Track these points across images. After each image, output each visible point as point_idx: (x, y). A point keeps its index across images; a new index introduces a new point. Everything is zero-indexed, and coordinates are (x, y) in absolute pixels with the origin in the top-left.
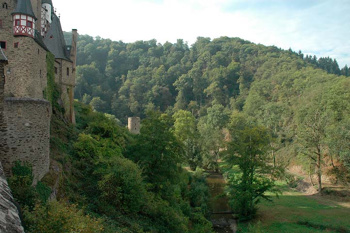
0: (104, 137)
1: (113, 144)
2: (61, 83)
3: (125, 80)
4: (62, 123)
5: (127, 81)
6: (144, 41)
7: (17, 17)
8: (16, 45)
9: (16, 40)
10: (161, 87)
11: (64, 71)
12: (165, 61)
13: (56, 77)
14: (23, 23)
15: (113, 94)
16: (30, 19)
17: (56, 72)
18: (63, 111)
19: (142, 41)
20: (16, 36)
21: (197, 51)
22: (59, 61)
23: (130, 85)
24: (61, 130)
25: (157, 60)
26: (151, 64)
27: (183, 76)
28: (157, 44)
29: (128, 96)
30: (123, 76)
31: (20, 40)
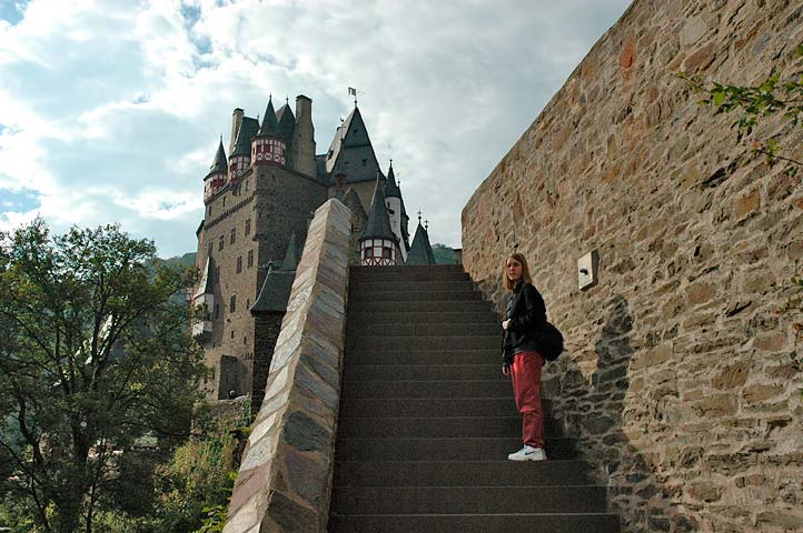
7: (368, 244)
14: (378, 252)
16: (388, 244)
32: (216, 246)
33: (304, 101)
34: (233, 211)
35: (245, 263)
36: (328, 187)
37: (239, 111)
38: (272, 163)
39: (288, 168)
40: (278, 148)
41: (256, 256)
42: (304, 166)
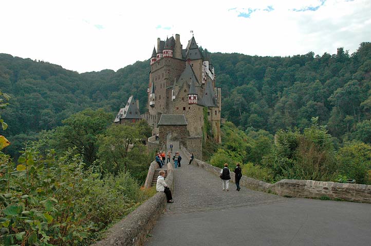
0: (233, 151)
1: (238, 155)
2: (212, 120)
3: (281, 97)
4: (212, 143)
5: (283, 98)
6: (300, 55)
7: (190, 96)
8: (189, 108)
9: (189, 106)
10: (315, 103)
11: (214, 113)
12: (322, 75)
13: (209, 117)
14: (192, 98)
15: (269, 111)
16: (195, 96)
17: (209, 115)
18: (213, 136)
19: (299, 55)
20: (190, 104)
21: (358, 60)
22: (211, 108)
23: (284, 103)
24: (211, 147)
25: (313, 73)
26: (307, 79)
27: (339, 90)
28: (314, 57)
29: (283, 113)
30: (279, 93)
31: (191, 106)
32: (155, 79)
33: (178, 36)
34: (158, 70)
35: (163, 86)
36: (185, 61)
37: (159, 39)
38: (169, 57)
39: (173, 58)
40: (170, 52)
41: (165, 84)
42: (178, 56)
